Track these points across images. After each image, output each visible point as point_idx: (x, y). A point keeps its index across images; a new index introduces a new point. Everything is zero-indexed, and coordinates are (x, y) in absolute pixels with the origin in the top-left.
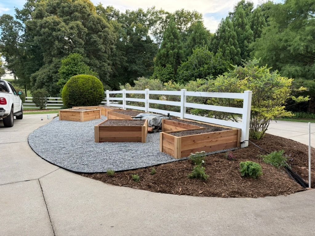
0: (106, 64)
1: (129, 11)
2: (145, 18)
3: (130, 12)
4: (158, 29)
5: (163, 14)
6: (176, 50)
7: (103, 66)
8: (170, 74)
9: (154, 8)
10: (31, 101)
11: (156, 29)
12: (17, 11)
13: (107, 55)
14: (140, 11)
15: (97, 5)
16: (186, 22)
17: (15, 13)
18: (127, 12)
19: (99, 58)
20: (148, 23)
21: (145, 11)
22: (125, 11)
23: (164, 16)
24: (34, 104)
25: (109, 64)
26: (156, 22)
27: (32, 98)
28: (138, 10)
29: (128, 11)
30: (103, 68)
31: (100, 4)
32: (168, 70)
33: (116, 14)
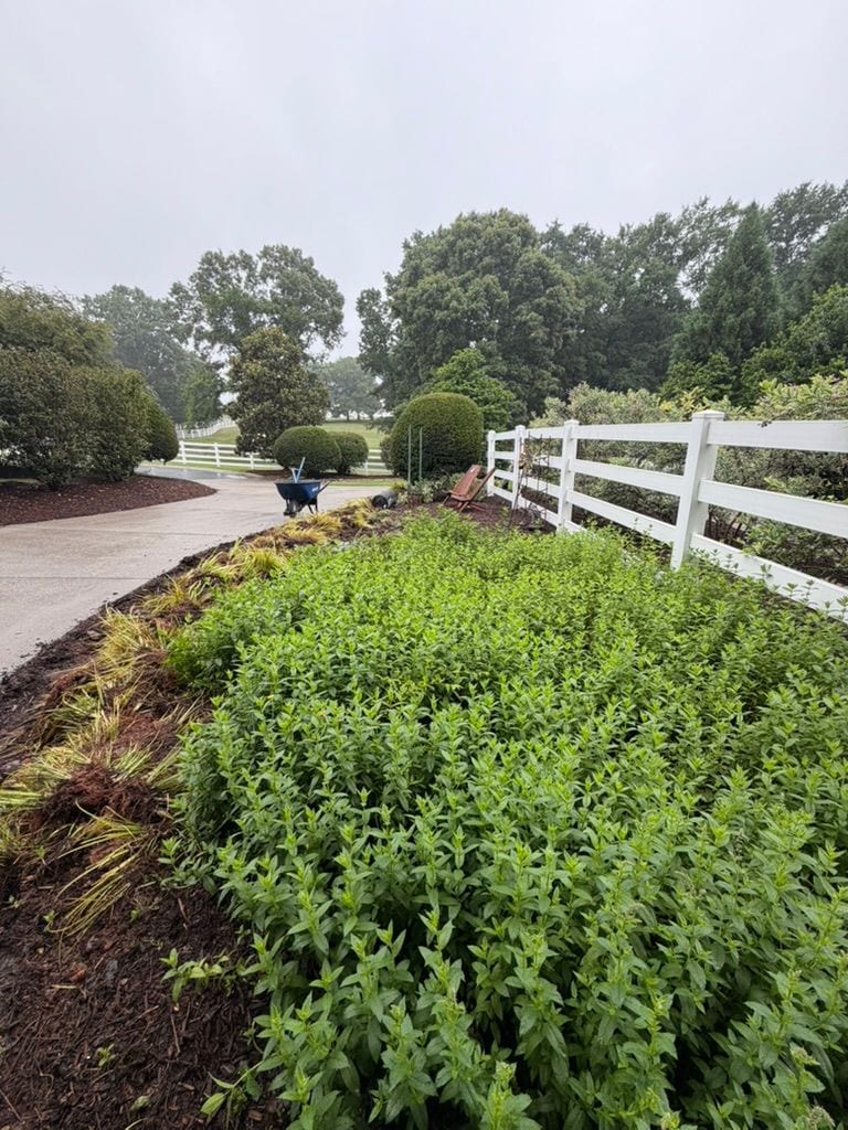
0: (548, 374)
1: (629, 227)
2: (671, 241)
3: (632, 230)
4: (707, 263)
5: (733, 215)
6: (751, 313)
7: (540, 377)
9: (704, 203)
10: (379, 458)
11: (703, 266)
12: (388, 278)
13: (552, 352)
14: (661, 219)
15: (546, 230)
16: (806, 229)
17: (386, 284)
18: (622, 234)
19: (533, 360)
20: (679, 252)
21: (675, 218)
22: (618, 230)
23: (734, 223)
24: (383, 464)
25: (555, 374)
26: (705, 244)
27: (380, 451)
28: (653, 219)
29: (626, 229)
30: (538, 384)
31: (553, 225)
32: (714, 370)
33: (595, 244)
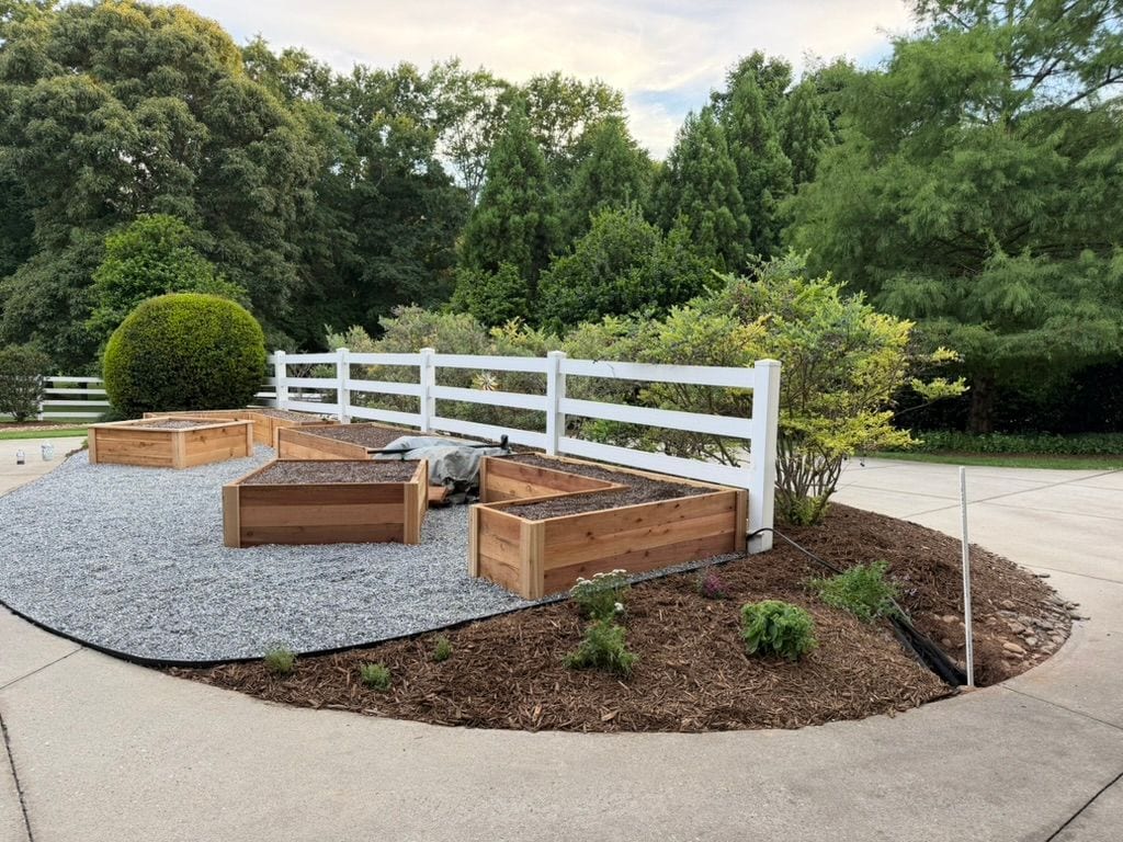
0: (278, 257)
1: (365, 70)
2: (422, 98)
3: (368, 74)
4: (468, 137)
5: (488, 86)
6: (533, 215)
7: (267, 261)
8: (512, 296)
9: (455, 65)
11: (464, 139)
13: (282, 225)
14: (406, 72)
15: (245, 45)
16: (568, 119)
18: (357, 74)
19: (252, 233)
20: (434, 115)
21: (424, 73)
22: (352, 70)
23: (491, 95)
25: (288, 257)
26: (462, 112)
28: (397, 68)
29: (362, 70)
30: (265, 271)
31: (256, 40)
32: (506, 281)
33: (319, 80)
